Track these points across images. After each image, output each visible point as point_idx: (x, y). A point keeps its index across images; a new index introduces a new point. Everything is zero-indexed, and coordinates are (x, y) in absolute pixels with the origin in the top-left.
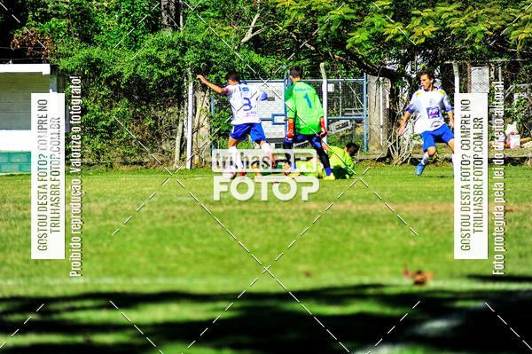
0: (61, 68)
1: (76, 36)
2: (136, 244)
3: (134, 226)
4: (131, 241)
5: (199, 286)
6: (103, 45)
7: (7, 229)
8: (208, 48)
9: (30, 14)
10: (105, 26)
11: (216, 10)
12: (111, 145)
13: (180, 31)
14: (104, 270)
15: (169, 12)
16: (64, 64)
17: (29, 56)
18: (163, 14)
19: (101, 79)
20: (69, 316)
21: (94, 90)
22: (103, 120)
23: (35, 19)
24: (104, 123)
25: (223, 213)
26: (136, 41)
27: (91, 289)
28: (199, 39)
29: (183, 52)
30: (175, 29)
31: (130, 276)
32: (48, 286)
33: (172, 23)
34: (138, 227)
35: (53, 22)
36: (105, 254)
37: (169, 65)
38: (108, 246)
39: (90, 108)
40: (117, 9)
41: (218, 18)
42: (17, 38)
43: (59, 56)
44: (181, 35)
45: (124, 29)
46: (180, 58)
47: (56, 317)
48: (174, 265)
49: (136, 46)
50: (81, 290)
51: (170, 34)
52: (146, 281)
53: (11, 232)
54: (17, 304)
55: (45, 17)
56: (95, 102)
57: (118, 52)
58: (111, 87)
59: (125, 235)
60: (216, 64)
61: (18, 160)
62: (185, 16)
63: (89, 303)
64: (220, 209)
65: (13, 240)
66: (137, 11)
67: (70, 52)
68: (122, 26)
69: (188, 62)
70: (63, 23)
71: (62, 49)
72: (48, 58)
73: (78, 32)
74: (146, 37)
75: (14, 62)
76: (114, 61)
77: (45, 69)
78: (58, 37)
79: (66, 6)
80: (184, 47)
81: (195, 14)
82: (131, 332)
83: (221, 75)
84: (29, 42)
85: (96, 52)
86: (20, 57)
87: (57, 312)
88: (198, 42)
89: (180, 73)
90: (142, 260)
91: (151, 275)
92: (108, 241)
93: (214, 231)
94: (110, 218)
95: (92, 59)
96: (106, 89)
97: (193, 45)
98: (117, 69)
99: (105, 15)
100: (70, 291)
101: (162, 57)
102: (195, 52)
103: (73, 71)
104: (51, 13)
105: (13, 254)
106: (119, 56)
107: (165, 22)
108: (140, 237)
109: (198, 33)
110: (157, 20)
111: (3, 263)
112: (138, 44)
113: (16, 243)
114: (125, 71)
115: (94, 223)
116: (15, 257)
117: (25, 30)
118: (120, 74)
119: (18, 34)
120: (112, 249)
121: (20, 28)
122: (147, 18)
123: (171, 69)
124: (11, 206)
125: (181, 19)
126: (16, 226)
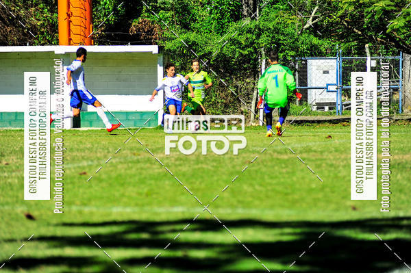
0: (166, 48)
1: (177, 24)
3: (220, 169)
4: (217, 181)
5: (269, 216)
6: (198, 31)
7: (126, 169)
8: (277, 33)
9: (144, 7)
10: (200, 16)
11: (285, 4)
13: (256, 20)
15: (248, 6)
16: (168, 45)
17: (142, 40)
18: (244, 7)
23: (148, 11)
25: (288, 160)
26: (223, 28)
27: (187, 216)
28: (271, 26)
29: (258, 36)
30: (253, 19)
31: (217, 207)
32: (156, 214)
33: (251, 14)
34: (223, 170)
35: (161, 14)
37: (247, 46)
38: (200, 183)
40: (209, 3)
41: (286, 10)
42: (134, 26)
43: (165, 39)
44: (257, 23)
45: (214, 19)
46: (256, 41)
47: (162, 237)
48: (250, 199)
49: (223, 32)
50: (180, 216)
51: (249, 22)
52: (229, 211)
53: (128, 172)
54: (133, 226)
55: (157, 9)
57: (209, 36)
59: (212, 176)
60: (283, 44)
61: (134, 118)
62: (261, 8)
63: (186, 227)
64: (285, 157)
65: (130, 177)
66: (224, 5)
67: (173, 36)
68: (212, 16)
69: (262, 43)
70: (169, 14)
71: (167, 34)
72: (157, 41)
73: (180, 21)
74: (230, 24)
75: (132, 44)
76: (206, 43)
77: (154, 49)
79: (171, 1)
80: (260, 32)
81: (268, 7)
82: (218, 249)
83: (287, 54)
84: (143, 29)
85: (192, 36)
86: (136, 40)
87: (162, 233)
88: (270, 29)
89: (256, 52)
91: (232, 206)
92: (200, 180)
93: (280, 173)
94: (202, 163)
95: (189, 42)
97: (266, 30)
98: (208, 49)
99: (200, 8)
100: (172, 217)
101: (242, 40)
102: (267, 36)
103: (175, 51)
104: (160, 7)
105: (130, 188)
106: (210, 39)
107: (245, 13)
108: (225, 177)
109: (270, 21)
110: (239, 12)
111: (123, 195)
112: (224, 30)
113: (132, 180)
114: (214, 50)
115: (190, 166)
116: (131, 191)
117: (140, 20)
118: (210, 53)
119: (135, 23)
120: (203, 186)
121: (137, 18)
122: (232, 10)
123: (249, 49)
124: (129, 152)
125: (258, 11)
126: (132, 168)
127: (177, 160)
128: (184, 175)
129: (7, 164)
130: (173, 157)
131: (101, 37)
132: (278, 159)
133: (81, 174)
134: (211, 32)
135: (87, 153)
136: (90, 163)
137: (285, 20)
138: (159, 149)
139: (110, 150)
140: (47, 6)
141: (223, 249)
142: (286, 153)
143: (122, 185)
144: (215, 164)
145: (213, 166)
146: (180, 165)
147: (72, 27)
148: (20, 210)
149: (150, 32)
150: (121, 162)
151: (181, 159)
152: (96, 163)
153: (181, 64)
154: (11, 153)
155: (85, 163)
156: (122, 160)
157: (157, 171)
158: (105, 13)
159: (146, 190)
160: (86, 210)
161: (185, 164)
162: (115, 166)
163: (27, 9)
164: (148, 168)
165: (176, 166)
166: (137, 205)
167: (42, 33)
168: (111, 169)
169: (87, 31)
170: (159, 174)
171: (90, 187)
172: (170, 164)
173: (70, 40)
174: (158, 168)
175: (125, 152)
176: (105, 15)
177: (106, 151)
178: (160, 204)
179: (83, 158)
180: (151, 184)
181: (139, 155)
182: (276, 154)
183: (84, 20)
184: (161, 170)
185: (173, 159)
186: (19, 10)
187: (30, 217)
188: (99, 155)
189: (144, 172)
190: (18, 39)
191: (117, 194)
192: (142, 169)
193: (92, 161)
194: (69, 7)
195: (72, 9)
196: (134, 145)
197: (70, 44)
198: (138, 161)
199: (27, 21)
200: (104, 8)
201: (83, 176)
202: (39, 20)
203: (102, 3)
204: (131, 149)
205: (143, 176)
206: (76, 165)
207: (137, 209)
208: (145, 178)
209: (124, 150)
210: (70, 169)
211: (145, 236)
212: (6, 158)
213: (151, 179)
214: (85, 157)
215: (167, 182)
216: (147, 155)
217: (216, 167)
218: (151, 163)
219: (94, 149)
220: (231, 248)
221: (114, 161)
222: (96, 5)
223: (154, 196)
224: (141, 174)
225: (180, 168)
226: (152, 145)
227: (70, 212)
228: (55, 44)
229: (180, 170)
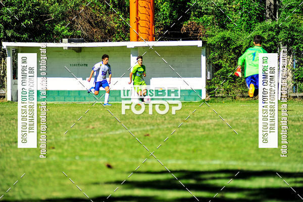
0: (208, 43)
1: (217, 25)
2: (249, 143)
3: (248, 132)
4: (246, 141)
5: (286, 168)
6: (232, 30)
7: (178, 132)
8: (292, 30)
9: (192, 12)
10: (233, 19)
11: (298, 8)
12: (235, 86)
13: (276, 21)
14: (231, 157)
15: (270, 10)
16: (210, 41)
17: (190, 37)
18: (267, 11)
19: (230, 49)
20: (212, 182)
21: (226, 55)
22: (231, 72)
23: (195, 15)
24: (231, 74)
25: (300, 126)
26: (251, 27)
27: (223, 167)
28: (287, 25)
29: (278, 33)
30: (274, 20)
31: (246, 161)
32: (200, 165)
33: (272, 16)
34: (250, 133)
35: (205, 17)
36: (231, 148)
37: (269, 41)
38: (233, 143)
39: (223, 65)
40: (240, 9)
41: (299, 13)
42: (185, 26)
43: (207, 36)
44: (277, 23)
45: (244, 20)
46: (276, 36)
47: (205, 182)
48: (271, 155)
49: (251, 30)
50: (218, 168)
51: (270, 23)
52: (255, 164)
53: (180, 134)
54: (183, 174)
55: (201, 14)
56: (226, 62)
57: (240, 33)
58: (235, 53)
59: (242, 138)
60: (297, 39)
61: (184, 94)
62: (280, 12)
63: (222, 175)
64: (299, 124)
65: (181, 138)
66: (251, 10)
67: (213, 34)
68: (243, 18)
69: (281, 38)
70: (210, 17)
71: (209, 32)
72: (201, 37)
73: (219, 23)
74: (256, 25)
75: (183, 40)
76: (238, 38)
77: (199, 43)
78: (207, 26)
79: (212, 8)
80: (279, 30)
81: (285, 11)
82: (246, 193)
83: (300, 46)
84: (191, 28)
85: (227, 34)
86: (186, 37)
87: (205, 179)
88: (286, 27)
89: (276, 45)
90: (253, 152)
91: (257, 160)
92: (233, 140)
93: (294, 136)
94: (234, 128)
95: (225, 38)
96: (233, 54)
97: (284, 29)
98: (239, 43)
99: (233, 12)
100: (212, 168)
101: (265, 36)
102: (285, 33)
103: (214, 45)
104: (204, 12)
105: (181, 147)
106: (241, 36)
107: (268, 16)
108: (251, 139)
109: (287, 21)
110: (263, 15)
111: (176, 151)
112: (252, 29)
113: (183, 141)
114: (244, 44)
115: (225, 130)
116: (181, 148)
117: (189, 22)
118: (241, 46)
119: (185, 24)
120: (235, 145)
121: (186, 21)
122: (258, 14)
123: (270, 43)
124: (180, 120)
125: (277, 14)
126: (182, 131)
127: (215, 125)
128: (221, 137)
129: (93, 128)
130: (212, 123)
131: (160, 35)
132: (292, 125)
133: (145, 136)
134: (242, 30)
135: (150, 120)
136: (152, 127)
137: (299, 21)
138: (203, 117)
139: (167, 118)
140: (122, 13)
141: (250, 192)
142: (299, 120)
143: (175, 144)
144: (244, 129)
145: (242, 130)
146: (218, 129)
147: (140, 28)
148: (103, 161)
149: (197, 31)
150: (174, 127)
151: (219, 125)
152: (156, 127)
153: (219, 54)
154: (96, 120)
155: (148, 128)
156: (175, 126)
157: (200, 133)
158: (164, 18)
159: (192, 148)
160: (149, 162)
161: (221, 129)
162: (170, 130)
163: (108, 15)
164: (194, 131)
165: (215, 130)
166: (186, 159)
167: (118, 33)
168: (167, 132)
169: (150, 31)
170: (202, 136)
171: (152, 145)
172: (210, 128)
173: (138, 37)
174: (201, 132)
175: (177, 119)
176: (164, 19)
177: (164, 119)
178: (203, 158)
179: (147, 124)
180: (196, 143)
181: (188, 122)
182: (291, 121)
183: (148, 23)
184: (204, 133)
185: (212, 125)
186: (102, 16)
187: (109, 166)
188: (158, 121)
189: (191, 134)
190: (102, 37)
191: (172, 151)
192: (190, 132)
193: (153, 126)
194: (137, 14)
195: (140, 15)
196: (183, 114)
197: (138, 41)
198: (187, 126)
199: (108, 24)
200: (163, 14)
201: (147, 137)
202: (116, 23)
203: (161, 10)
204: (182, 117)
205: (190, 138)
206: (142, 129)
207: (186, 162)
208: (192, 139)
209: (177, 117)
210: (137, 132)
211: (192, 182)
212: (92, 123)
213: (197, 139)
214: (149, 123)
215: (208, 142)
216: (193, 122)
217: (245, 131)
218: (196, 128)
219: (155, 117)
220: (257, 192)
221: (169, 126)
222: (157, 12)
223: (199, 152)
224: (189, 136)
225: (218, 131)
226: (197, 115)
227: (137, 163)
228: (127, 41)
229: (218, 133)
